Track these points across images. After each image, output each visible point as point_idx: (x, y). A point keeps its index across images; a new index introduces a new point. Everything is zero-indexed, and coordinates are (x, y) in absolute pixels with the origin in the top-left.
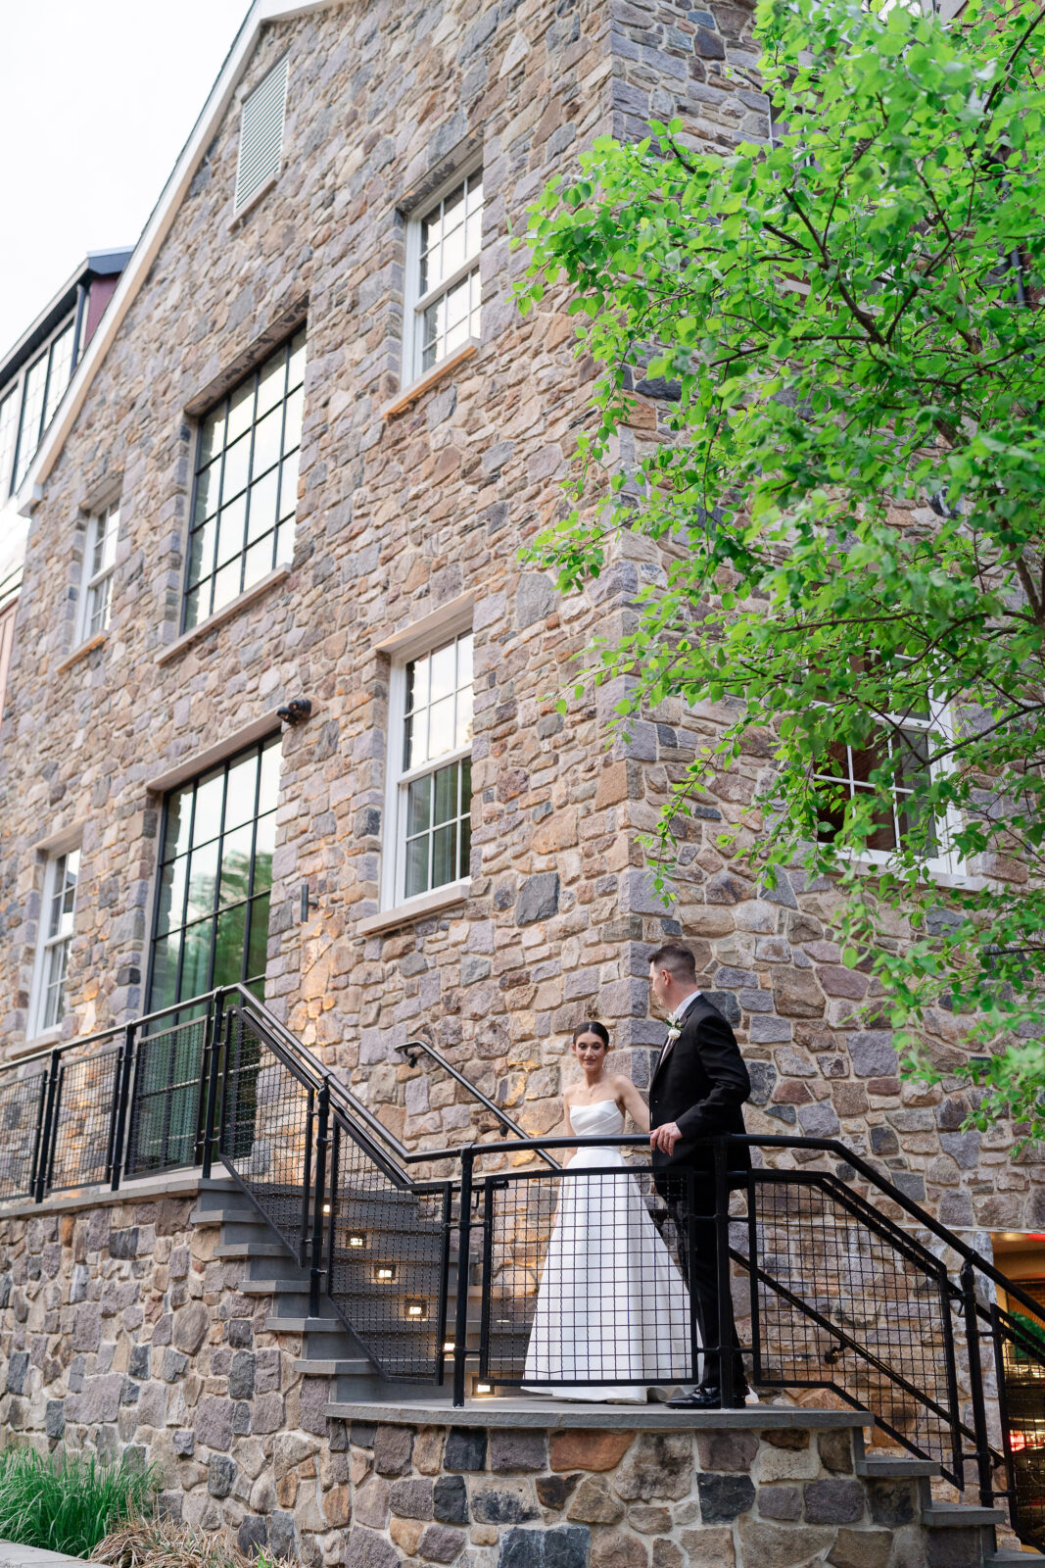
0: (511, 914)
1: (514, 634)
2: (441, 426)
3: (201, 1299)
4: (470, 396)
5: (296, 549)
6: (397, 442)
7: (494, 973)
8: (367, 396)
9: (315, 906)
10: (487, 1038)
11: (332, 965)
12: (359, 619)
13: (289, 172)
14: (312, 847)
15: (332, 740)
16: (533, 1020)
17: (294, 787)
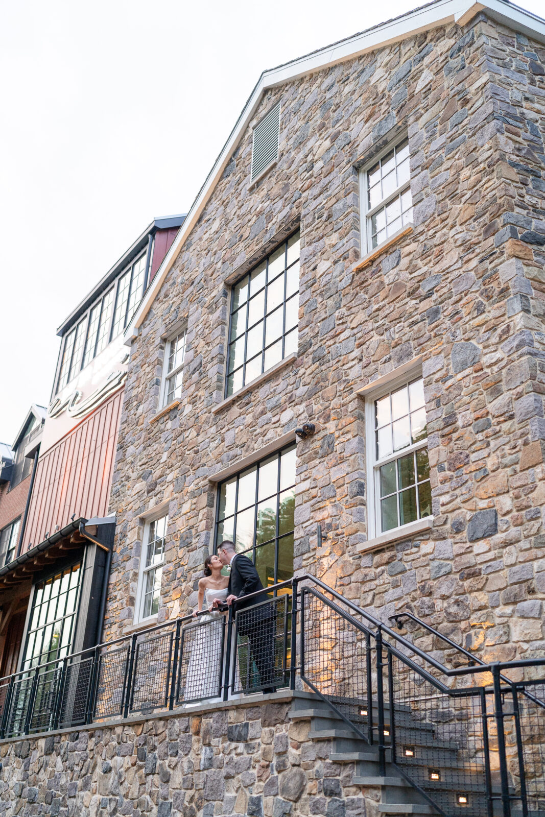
0: (465, 534)
1: (451, 377)
2: (391, 271)
3: (299, 766)
4: (409, 254)
5: (300, 345)
6: (363, 283)
7: (454, 570)
8: (341, 262)
9: (326, 539)
10: (453, 609)
11: (339, 571)
12: (344, 378)
13: (284, 157)
14: (321, 505)
15: (331, 444)
16: (486, 597)
17: (306, 473)
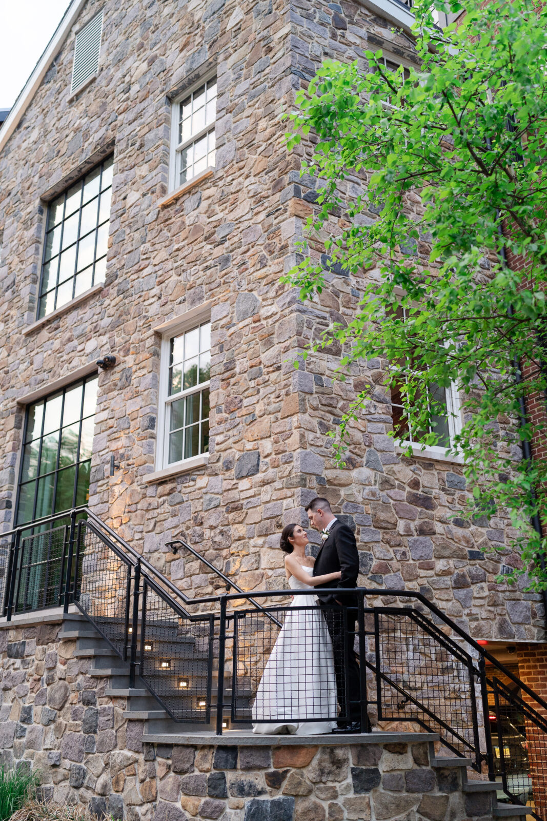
0: (233, 473)
1: (234, 325)
2: (192, 213)
3: (64, 679)
4: (209, 197)
5: (107, 275)
6: (167, 220)
7: (222, 504)
8: (149, 195)
9: (118, 467)
10: (218, 538)
11: (128, 499)
12: (144, 314)
13: (104, 73)
14: (116, 435)
15: (128, 378)
16: (245, 529)
17: (105, 403)
